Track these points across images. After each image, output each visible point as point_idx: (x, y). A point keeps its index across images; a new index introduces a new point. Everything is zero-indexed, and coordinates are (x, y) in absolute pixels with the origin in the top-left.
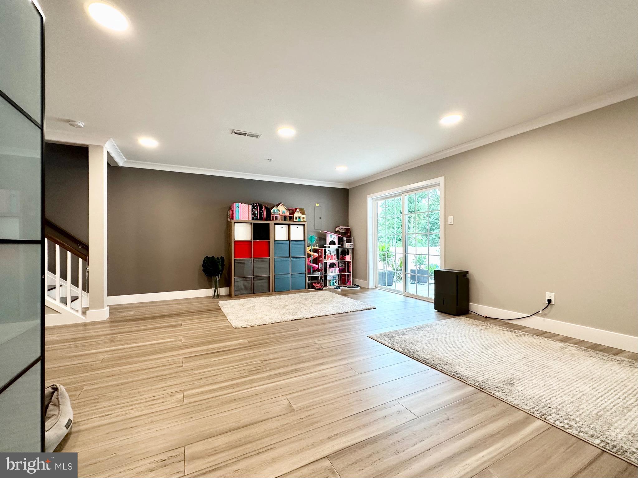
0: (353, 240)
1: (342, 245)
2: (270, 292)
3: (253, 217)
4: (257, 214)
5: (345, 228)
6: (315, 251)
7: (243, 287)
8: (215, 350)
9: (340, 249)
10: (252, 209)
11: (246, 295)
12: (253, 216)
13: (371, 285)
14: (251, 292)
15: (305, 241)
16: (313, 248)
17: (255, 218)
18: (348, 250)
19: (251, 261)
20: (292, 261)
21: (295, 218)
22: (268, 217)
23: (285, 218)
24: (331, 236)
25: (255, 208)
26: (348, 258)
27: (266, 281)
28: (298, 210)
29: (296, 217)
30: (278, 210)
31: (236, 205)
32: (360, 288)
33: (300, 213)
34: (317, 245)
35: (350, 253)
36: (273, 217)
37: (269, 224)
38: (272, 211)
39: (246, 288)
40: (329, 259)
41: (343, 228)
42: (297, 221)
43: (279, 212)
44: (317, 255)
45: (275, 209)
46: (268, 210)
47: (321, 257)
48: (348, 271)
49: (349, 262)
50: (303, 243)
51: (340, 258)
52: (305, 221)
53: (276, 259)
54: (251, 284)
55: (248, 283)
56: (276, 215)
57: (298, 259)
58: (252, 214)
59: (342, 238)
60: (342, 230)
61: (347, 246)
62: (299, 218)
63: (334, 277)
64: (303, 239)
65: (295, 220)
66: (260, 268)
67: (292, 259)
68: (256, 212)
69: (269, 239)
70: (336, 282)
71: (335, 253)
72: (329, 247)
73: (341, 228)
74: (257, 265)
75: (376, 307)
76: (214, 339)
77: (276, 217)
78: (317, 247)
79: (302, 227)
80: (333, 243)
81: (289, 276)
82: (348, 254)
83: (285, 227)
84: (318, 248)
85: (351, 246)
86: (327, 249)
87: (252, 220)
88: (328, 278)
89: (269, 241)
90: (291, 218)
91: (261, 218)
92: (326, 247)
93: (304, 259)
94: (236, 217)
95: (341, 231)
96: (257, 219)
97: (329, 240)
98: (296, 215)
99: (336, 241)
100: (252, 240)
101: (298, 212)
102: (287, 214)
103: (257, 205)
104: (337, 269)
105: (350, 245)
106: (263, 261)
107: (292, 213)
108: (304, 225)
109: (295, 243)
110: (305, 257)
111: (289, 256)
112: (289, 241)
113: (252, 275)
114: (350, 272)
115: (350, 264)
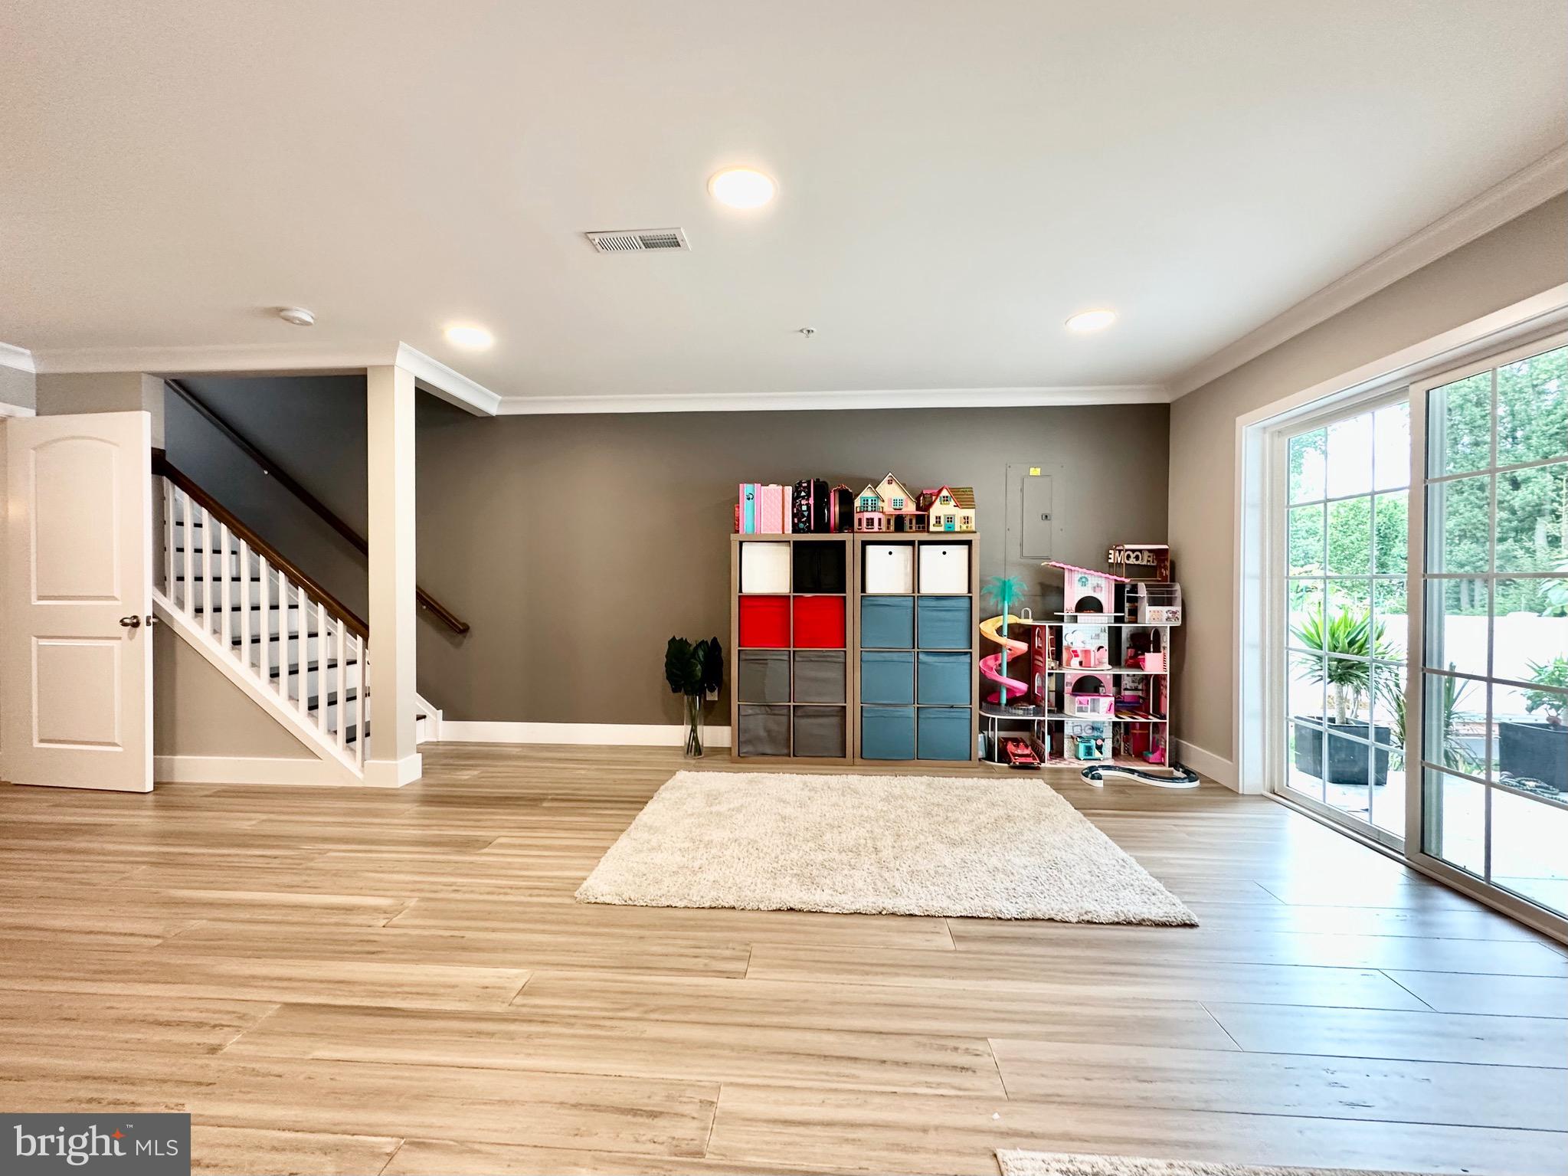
0: (1178, 594)
1: (1134, 612)
2: (845, 757)
3: (797, 524)
4: (806, 514)
5: (1150, 551)
6: (1019, 632)
7: (762, 733)
8: (382, 995)
9: (1126, 628)
10: (794, 499)
11: (773, 759)
12: (796, 521)
13: (1251, 774)
14: (785, 751)
15: (971, 598)
16: (1013, 619)
17: (801, 525)
18: (1157, 632)
19: (786, 658)
20: (924, 663)
21: (933, 521)
22: (847, 521)
23: (899, 523)
24: (1083, 582)
25: (803, 494)
26: (1155, 663)
27: (835, 720)
28: (945, 493)
29: (938, 518)
30: (878, 497)
31: (746, 489)
32: (1197, 784)
33: (952, 503)
34: (1027, 613)
35: (1163, 645)
36: (860, 520)
37: (844, 542)
38: (858, 503)
39: (772, 738)
40: (1075, 662)
41: (1140, 551)
42: (941, 529)
43: (880, 504)
44: (1022, 647)
45: (867, 493)
46: (847, 499)
47: (1041, 655)
48: (1158, 712)
49: (1158, 678)
50: (965, 603)
51: (1126, 661)
52: (974, 529)
53: (866, 656)
54: (786, 724)
55: (777, 725)
56: (867, 515)
57: (946, 659)
58: (794, 516)
59: (1134, 589)
60: (1137, 558)
61: (1153, 616)
62: (950, 519)
63: (1093, 728)
64: (964, 590)
65: (932, 529)
66: (815, 680)
67: (921, 656)
68: (804, 508)
69: (845, 592)
70: (1099, 748)
71: (1104, 641)
72: (1075, 619)
73: (1133, 551)
74: (806, 671)
75: (1196, 920)
76: (469, 934)
77: (870, 522)
78: (1027, 617)
79: (964, 549)
80: (1089, 605)
81: (911, 711)
82: (1157, 650)
83: (903, 554)
84: (1029, 622)
85: (1168, 619)
86: (1067, 627)
87: (794, 532)
88: (1068, 730)
89: (845, 597)
90: (922, 521)
91: (822, 526)
92: (1061, 619)
93: (966, 659)
94: (746, 525)
95: (1132, 561)
96: (809, 531)
97: (1073, 593)
98: (938, 510)
99: (1107, 598)
100: (792, 594)
101: (946, 499)
102: (910, 508)
103: (809, 487)
104: (1105, 702)
105: (1165, 616)
106: (822, 660)
107: (924, 503)
108: (969, 543)
109: (934, 603)
110: (971, 653)
111: (913, 647)
112: (914, 597)
113: (789, 701)
114: (1164, 717)
115: (1166, 687)
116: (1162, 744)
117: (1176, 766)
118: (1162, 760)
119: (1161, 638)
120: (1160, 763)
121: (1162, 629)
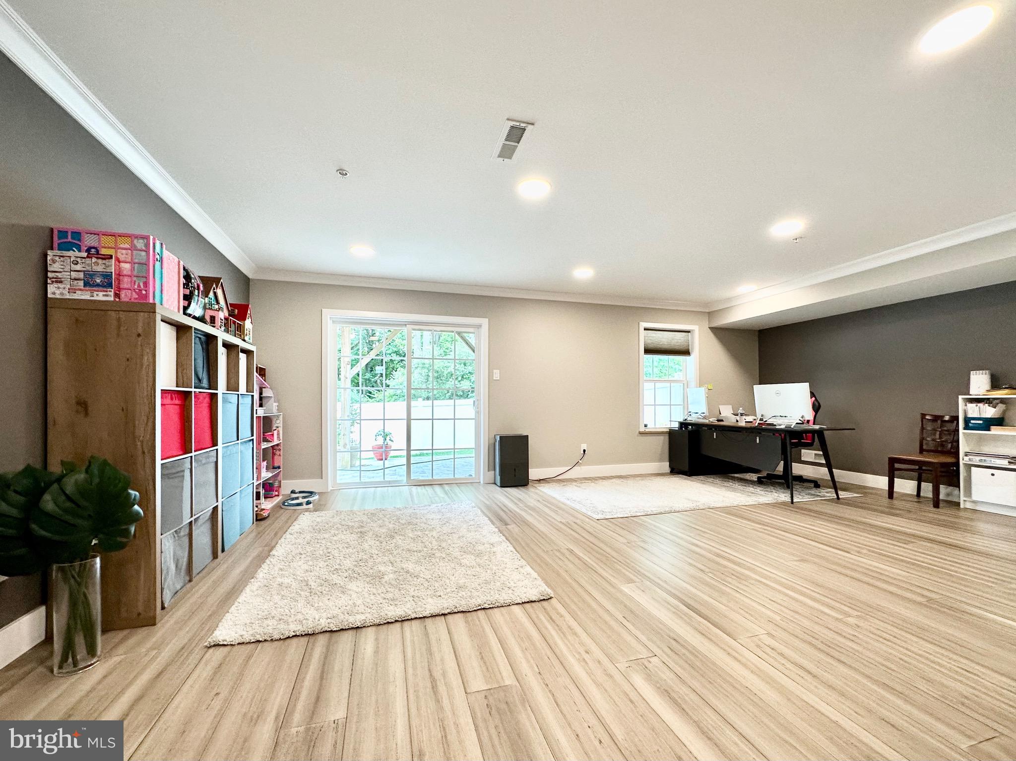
2: (217, 557)
11: (181, 593)
15: (252, 396)
19: (190, 466)
20: (241, 452)
30: (216, 299)
37: (216, 338)
39: (178, 568)
43: (218, 305)
50: (250, 401)
53: (224, 452)
55: (182, 549)
57: (246, 447)
66: (204, 484)
67: (240, 447)
69: (217, 389)
74: (199, 476)
77: (212, 319)
89: (217, 395)
93: (251, 444)
100: (193, 390)
106: (207, 462)
110: (253, 440)
111: (238, 440)
112: (238, 395)
113: (192, 517)
114: (279, 467)
115: (280, 450)
116: (276, 484)
117: (293, 492)
118: (277, 493)
119: (274, 422)
120: (276, 496)
121: (278, 416)
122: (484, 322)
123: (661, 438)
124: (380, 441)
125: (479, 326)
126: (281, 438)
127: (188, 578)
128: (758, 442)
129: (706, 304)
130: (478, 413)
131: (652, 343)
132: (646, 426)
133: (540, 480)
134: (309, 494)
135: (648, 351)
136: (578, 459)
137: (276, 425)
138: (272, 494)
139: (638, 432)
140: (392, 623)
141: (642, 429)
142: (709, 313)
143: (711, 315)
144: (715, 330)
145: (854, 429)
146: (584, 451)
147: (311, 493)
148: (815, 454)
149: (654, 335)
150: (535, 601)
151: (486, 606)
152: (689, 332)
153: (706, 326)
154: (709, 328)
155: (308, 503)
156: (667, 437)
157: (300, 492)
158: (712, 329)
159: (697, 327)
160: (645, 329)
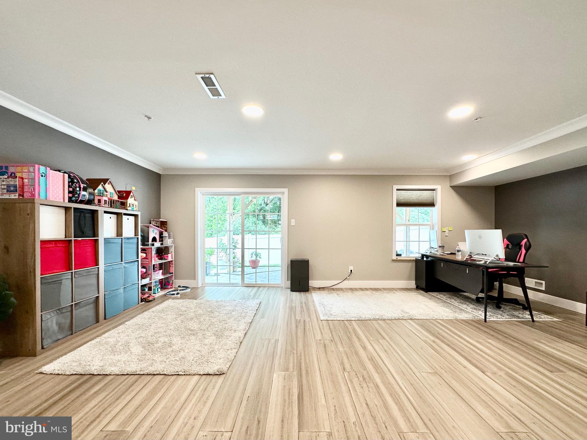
2: (98, 322)
3: (71, 198)
4: (78, 192)
7: (56, 327)
10: (69, 183)
11: (64, 340)
12: (71, 195)
13: (200, 283)
15: (138, 238)
17: (74, 199)
19: (71, 277)
21: (128, 205)
24: (153, 232)
25: (75, 180)
27: (92, 306)
30: (105, 190)
31: (41, 170)
32: (190, 289)
36: (99, 200)
37: (97, 211)
38: (97, 191)
39: (61, 327)
42: (130, 209)
43: (105, 193)
45: (101, 187)
47: (147, 259)
48: (169, 273)
49: (169, 262)
50: (136, 240)
52: (138, 210)
53: (106, 268)
54: (70, 318)
55: (65, 318)
58: (70, 192)
59: (162, 233)
61: (169, 242)
62: (133, 205)
64: (134, 235)
66: (85, 286)
68: (77, 189)
69: (98, 236)
70: (159, 288)
73: (156, 221)
74: (79, 281)
77: (105, 202)
79: (132, 218)
80: (154, 239)
81: (122, 290)
83: (114, 218)
87: (69, 202)
89: (98, 239)
90: (123, 205)
93: (137, 263)
94: (40, 192)
95: (156, 224)
96: (76, 202)
97: (151, 235)
98: (130, 200)
100: (73, 239)
101: (132, 196)
102: (116, 198)
103: (76, 176)
104: (161, 272)
106: (88, 274)
107: (121, 196)
108: (136, 216)
109: (127, 241)
110: (138, 261)
111: (122, 261)
112: (122, 238)
113: (72, 302)
114: (172, 273)
115: (173, 264)
116: (171, 282)
117: (179, 286)
118: (171, 287)
119: (170, 249)
120: (171, 288)
121: (172, 246)
122: (286, 190)
123: (410, 264)
124: (254, 258)
125: (283, 193)
126: (173, 258)
127: (70, 333)
128: (467, 272)
129: (447, 170)
130: (282, 245)
131: (404, 199)
132: (397, 255)
133: (320, 288)
134: (186, 288)
135: (399, 205)
136: (347, 276)
137: (171, 251)
138: (168, 287)
139: (391, 260)
140: (125, 375)
141: (395, 257)
142: (450, 176)
143: (451, 177)
144: (454, 188)
145: (548, 267)
146: (351, 271)
147: (187, 287)
148: (536, 282)
149: (405, 194)
150: (211, 375)
151: (180, 373)
152: (434, 190)
153: (447, 184)
154: (450, 186)
155: (178, 294)
156: (414, 264)
157: (183, 287)
158: (452, 187)
159: (440, 186)
160: (397, 190)
